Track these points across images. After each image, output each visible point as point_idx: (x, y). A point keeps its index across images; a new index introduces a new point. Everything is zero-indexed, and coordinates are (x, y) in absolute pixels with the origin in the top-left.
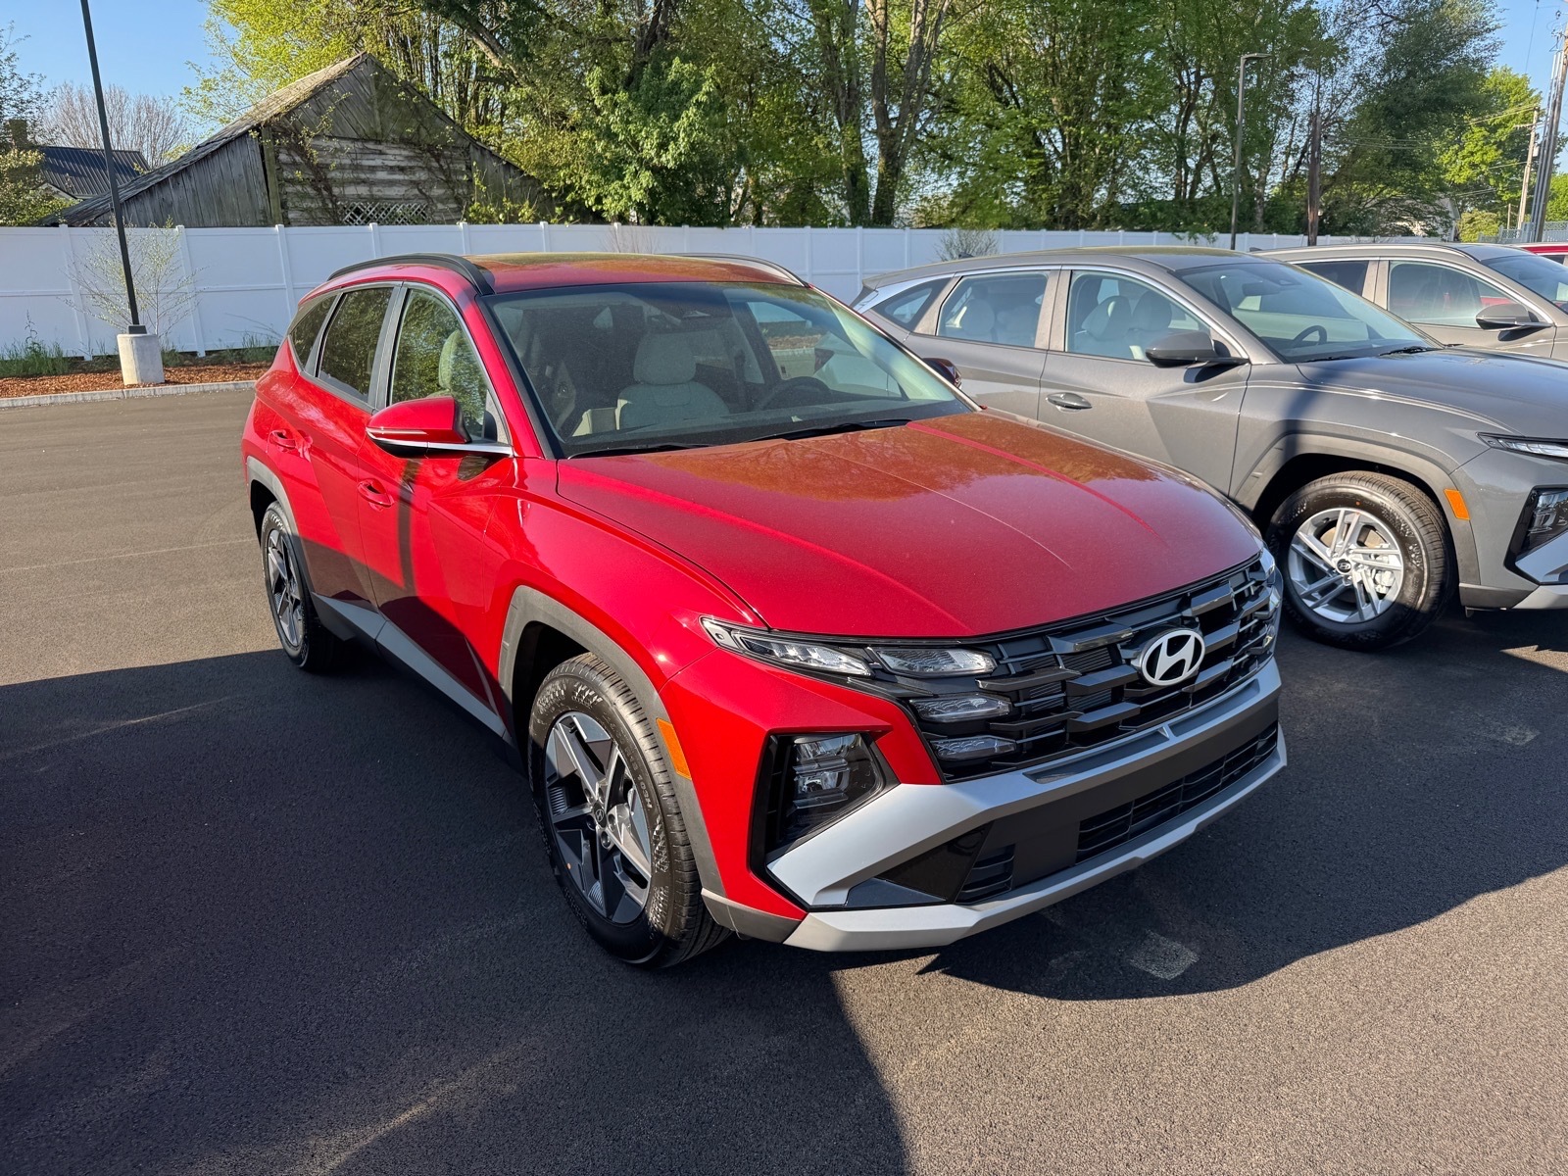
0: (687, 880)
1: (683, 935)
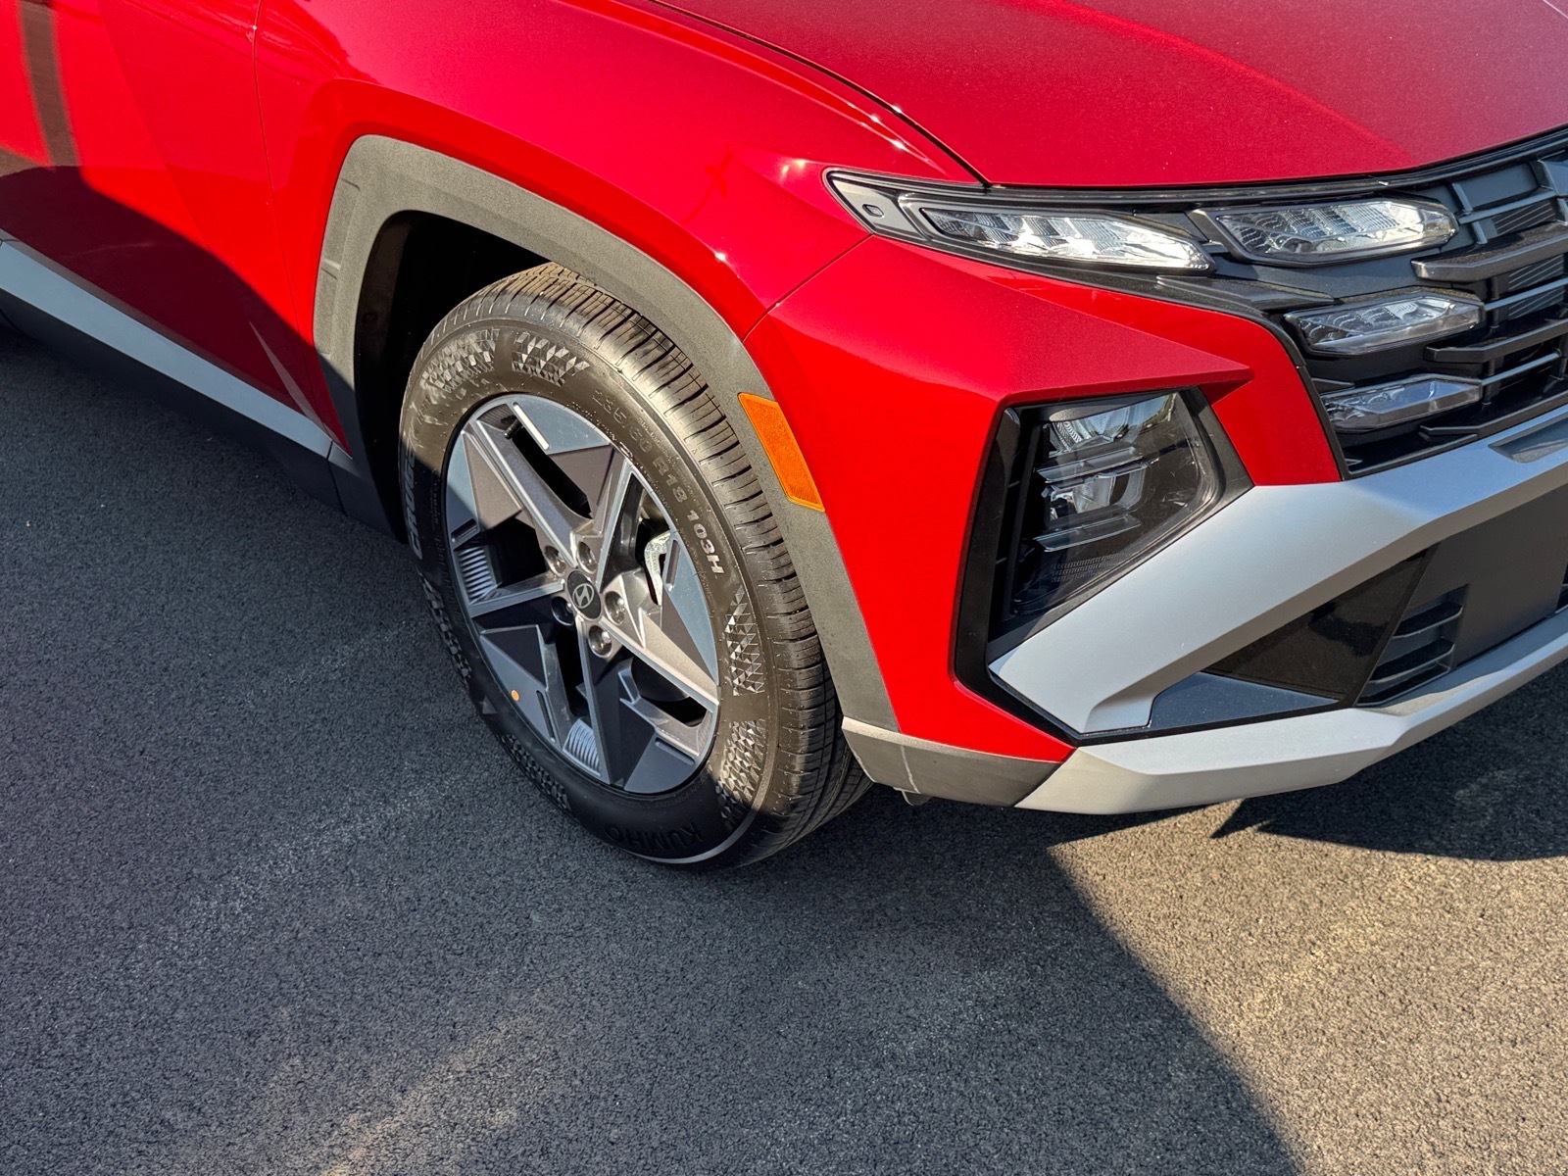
0: (805, 703)
1: (794, 806)
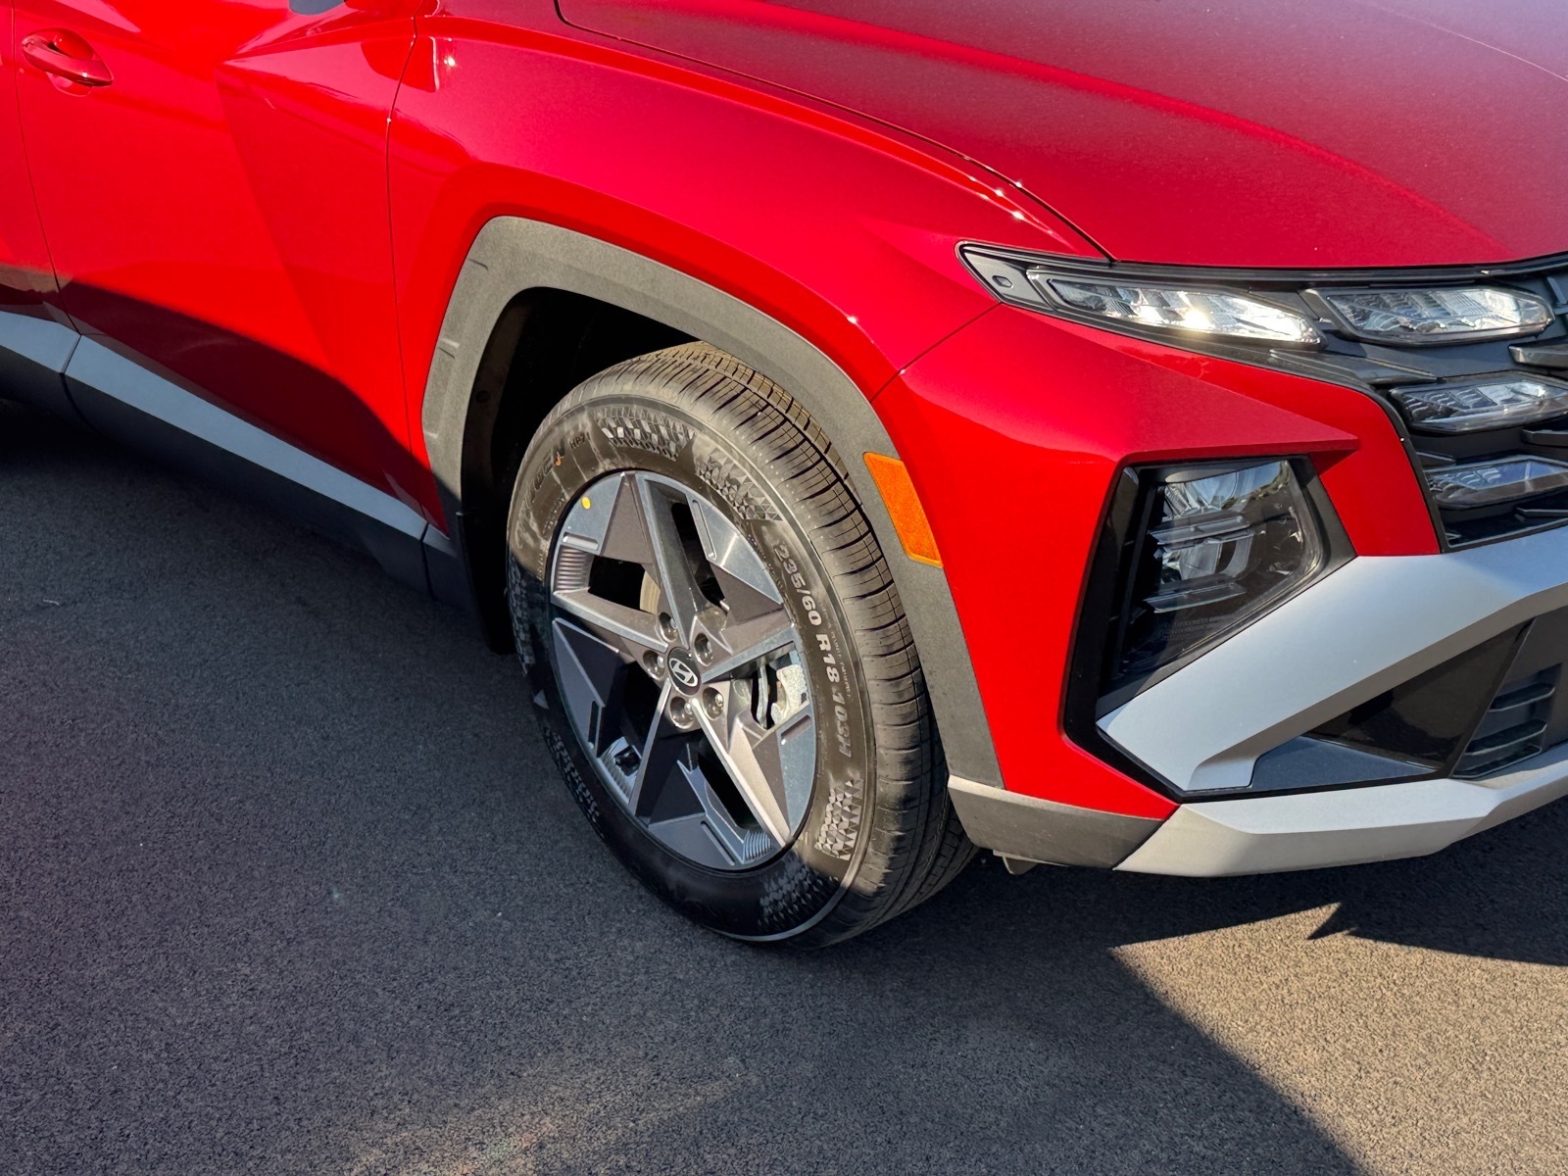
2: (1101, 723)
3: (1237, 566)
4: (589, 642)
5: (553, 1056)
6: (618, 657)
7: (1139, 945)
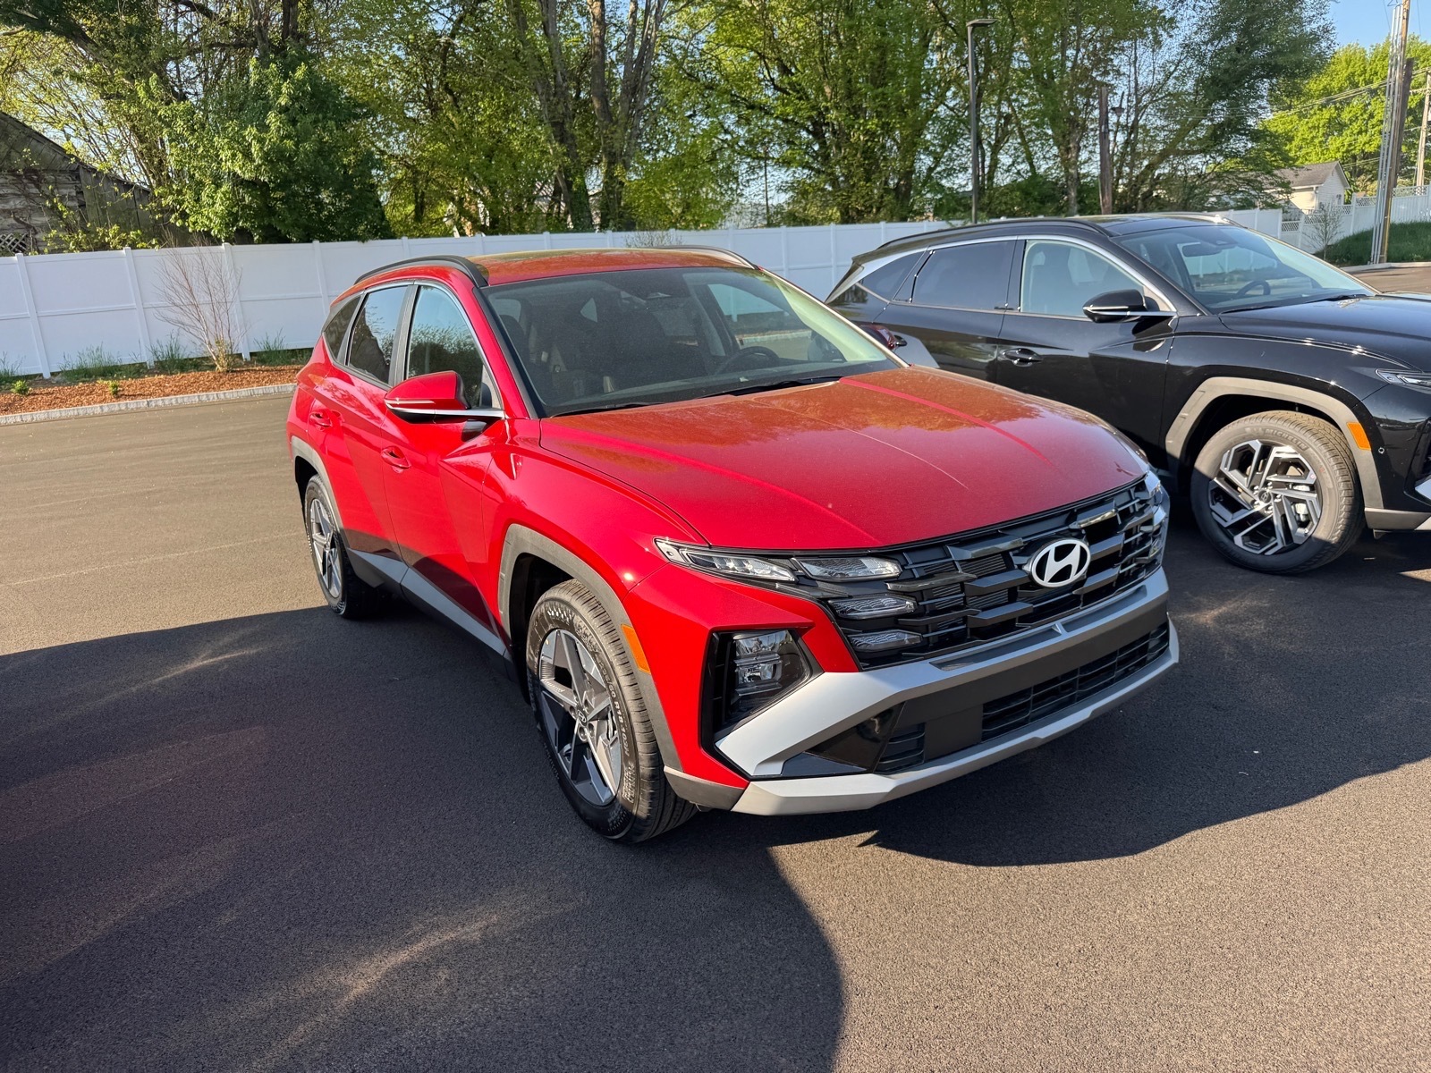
2: (717, 744)
3: (778, 676)
4: (554, 703)
5: (509, 888)
6: (564, 709)
7: (780, 847)
